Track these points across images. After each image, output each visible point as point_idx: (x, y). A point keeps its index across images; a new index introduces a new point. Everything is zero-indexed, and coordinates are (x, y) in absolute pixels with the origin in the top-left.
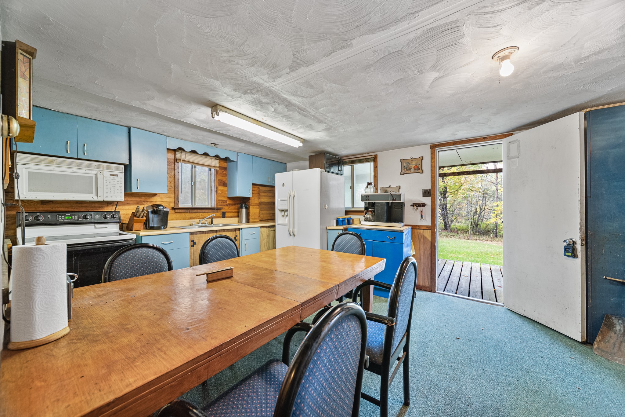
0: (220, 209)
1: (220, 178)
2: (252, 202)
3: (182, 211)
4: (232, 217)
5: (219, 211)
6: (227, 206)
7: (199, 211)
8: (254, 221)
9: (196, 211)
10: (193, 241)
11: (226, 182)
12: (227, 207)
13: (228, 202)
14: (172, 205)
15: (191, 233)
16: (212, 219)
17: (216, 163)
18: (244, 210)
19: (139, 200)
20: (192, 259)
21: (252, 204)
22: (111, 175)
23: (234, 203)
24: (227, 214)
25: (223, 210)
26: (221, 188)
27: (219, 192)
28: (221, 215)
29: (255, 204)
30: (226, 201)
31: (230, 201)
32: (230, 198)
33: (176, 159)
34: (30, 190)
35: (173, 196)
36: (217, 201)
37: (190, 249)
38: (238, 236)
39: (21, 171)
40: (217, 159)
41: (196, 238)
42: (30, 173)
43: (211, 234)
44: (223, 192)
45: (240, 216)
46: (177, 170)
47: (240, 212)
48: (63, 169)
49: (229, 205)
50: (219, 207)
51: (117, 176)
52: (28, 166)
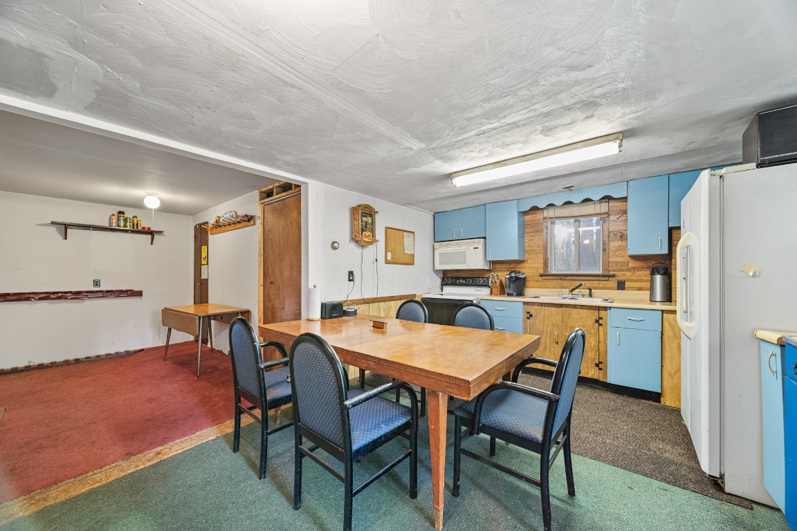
0: (613, 276)
1: (613, 228)
3: (551, 278)
4: (638, 289)
5: (610, 279)
6: (629, 271)
7: (574, 278)
10: (528, 313)
12: (627, 273)
13: (630, 265)
14: (541, 271)
15: (525, 303)
16: (590, 290)
17: (603, 208)
18: (658, 278)
19: (509, 267)
22: (474, 248)
23: (643, 266)
24: (627, 284)
25: (622, 278)
26: (615, 244)
27: (611, 249)
28: (616, 286)
30: (627, 263)
31: (635, 262)
32: (634, 257)
33: (544, 218)
34: (440, 264)
35: (542, 261)
36: (606, 263)
37: (524, 321)
38: (604, 318)
39: (437, 253)
40: (604, 201)
41: (532, 310)
42: (440, 254)
43: (553, 309)
44: (619, 249)
45: (652, 289)
46: (545, 231)
47: (652, 282)
48: (452, 248)
49: (634, 269)
50: (611, 273)
51: (477, 248)
52: (439, 249)
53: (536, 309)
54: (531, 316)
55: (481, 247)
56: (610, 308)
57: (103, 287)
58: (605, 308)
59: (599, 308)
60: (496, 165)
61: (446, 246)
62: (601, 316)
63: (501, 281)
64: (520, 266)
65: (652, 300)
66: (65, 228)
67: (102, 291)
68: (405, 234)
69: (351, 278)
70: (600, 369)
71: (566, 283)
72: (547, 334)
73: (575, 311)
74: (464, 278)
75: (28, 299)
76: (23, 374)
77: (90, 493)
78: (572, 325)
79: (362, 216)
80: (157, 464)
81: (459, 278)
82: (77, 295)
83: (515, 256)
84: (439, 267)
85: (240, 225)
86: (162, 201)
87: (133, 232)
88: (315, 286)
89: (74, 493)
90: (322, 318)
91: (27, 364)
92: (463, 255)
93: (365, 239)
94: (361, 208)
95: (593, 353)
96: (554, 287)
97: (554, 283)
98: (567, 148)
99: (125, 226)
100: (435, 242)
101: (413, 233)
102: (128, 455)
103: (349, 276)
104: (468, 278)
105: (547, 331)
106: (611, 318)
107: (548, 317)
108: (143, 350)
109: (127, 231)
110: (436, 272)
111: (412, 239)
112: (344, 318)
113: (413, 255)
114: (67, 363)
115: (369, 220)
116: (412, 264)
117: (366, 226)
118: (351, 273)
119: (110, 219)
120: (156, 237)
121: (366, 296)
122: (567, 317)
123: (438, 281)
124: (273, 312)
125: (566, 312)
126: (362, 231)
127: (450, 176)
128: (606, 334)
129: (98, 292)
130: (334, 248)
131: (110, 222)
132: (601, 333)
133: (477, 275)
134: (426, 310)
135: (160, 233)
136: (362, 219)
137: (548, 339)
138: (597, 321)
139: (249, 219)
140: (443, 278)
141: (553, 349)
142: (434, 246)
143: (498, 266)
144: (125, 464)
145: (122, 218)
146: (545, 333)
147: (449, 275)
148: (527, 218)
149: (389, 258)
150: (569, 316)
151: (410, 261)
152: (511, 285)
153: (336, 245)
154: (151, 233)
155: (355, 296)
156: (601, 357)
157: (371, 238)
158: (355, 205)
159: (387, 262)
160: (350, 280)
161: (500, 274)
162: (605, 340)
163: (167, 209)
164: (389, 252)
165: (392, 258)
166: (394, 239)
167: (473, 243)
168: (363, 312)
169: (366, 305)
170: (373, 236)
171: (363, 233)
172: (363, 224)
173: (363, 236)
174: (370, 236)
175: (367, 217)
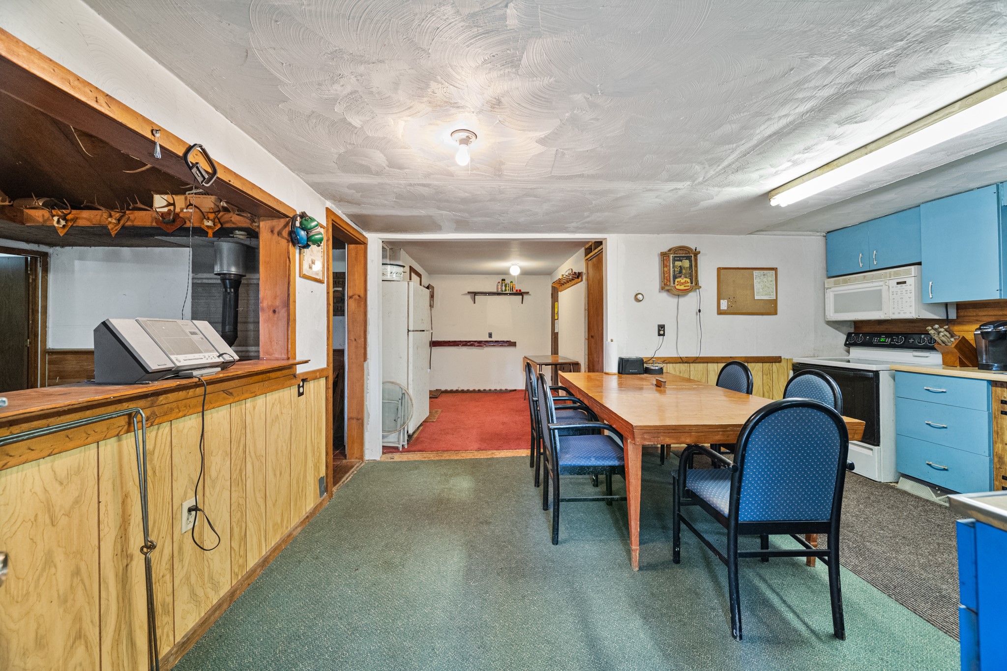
10: (1004, 402)
15: (994, 383)
22: (898, 283)
34: (836, 311)
37: (996, 418)
39: (829, 296)
42: (835, 295)
48: (855, 286)
51: (905, 282)
52: (833, 289)
55: (912, 281)
57: (493, 339)
61: (845, 282)
66: (474, 294)
67: (492, 341)
68: (756, 272)
69: (662, 332)
74: (888, 335)
75: (458, 345)
76: (454, 394)
77: (457, 460)
79: (674, 260)
80: (490, 459)
81: (879, 335)
82: (480, 344)
83: (994, 294)
84: (833, 316)
85: (573, 282)
86: (521, 268)
87: (511, 294)
88: (612, 341)
89: (452, 458)
90: (619, 373)
91: (457, 389)
92: (877, 296)
93: (678, 287)
94: (672, 252)
98: (935, 117)
99: (506, 290)
100: (828, 276)
101: (774, 269)
102: (479, 449)
103: (659, 331)
104: (897, 335)
108: (516, 390)
109: (507, 294)
110: (836, 325)
111: (772, 278)
112: (646, 375)
113: (775, 302)
114: (474, 391)
115: (686, 263)
116: (775, 313)
117: (680, 272)
118: (661, 328)
119: (497, 286)
120: (525, 296)
121: (683, 354)
123: (839, 338)
124: (593, 366)
126: (675, 277)
127: (767, 196)
129: (490, 341)
130: (638, 300)
131: (497, 288)
133: (916, 330)
135: (528, 293)
136: (674, 264)
139: (578, 276)
142: (824, 284)
144: (476, 453)
145: (504, 284)
147: (866, 330)
149: (724, 305)
151: (770, 308)
152: (990, 348)
153: (640, 297)
154: (520, 293)
155: (663, 353)
157: (689, 284)
158: (665, 249)
159: (720, 312)
160: (660, 335)
163: (525, 273)
164: (724, 299)
165: (728, 307)
166: (734, 281)
167: (896, 274)
168: (680, 372)
169: (684, 364)
170: (692, 283)
171: (676, 280)
172: (676, 269)
173: (676, 283)
174: (688, 283)
175: (681, 261)
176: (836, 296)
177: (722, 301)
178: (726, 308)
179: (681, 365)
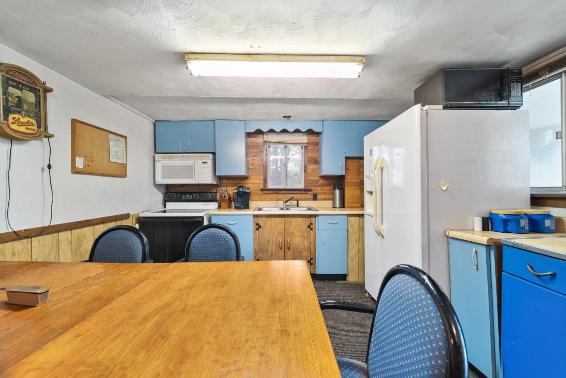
0: (310, 190)
1: (311, 155)
2: (348, 181)
3: (270, 192)
4: (325, 199)
5: (309, 192)
7: (286, 192)
8: (351, 206)
9: (282, 192)
10: (257, 224)
11: (318, 159)
12: (319, 188)
13: (320, 182)
14: (262, 186)
15: (255, 216)
16: (298, 202)
17: (305, 139)
18: (337, 191)
19: (235, 182)
20: (257, 243)
21: (349, 184)
22: (203, 163)
23: (328, 183)
24: (319, 196)
25: (315, 192)
26: (311, 167)
27: (309, 170)
28: (312, 198)
29: (353, 184)
30: (317, 181)
31: (323, 180)
32: (324, 177)
33: (264, 142)
34: (162, 177)
35: (262, 178)
36: (306, 181)
37: (254, 232)
38: (314, 224)
39: (159, 166)
40: (305, 134)
41: (261, 221)
43: (278, 219)
44: (314, 170)
45: (333, 199)
46: (265, 152)
47: (334, 194)
48: (177, 161)
49: (322, 185)
50: (309, 188)
51: (206, 163)
52: (161, 162)
53: (264, 221)
54: (260, 227)
55: (210, 162)
56: (318, 215)
58: (315, 216)
59: (310, 216)
60: (247, 57)
61: (171, 158)
62: (312, 222)
63: (229, 196)
64: (245, 181)
65: (334, 207)
68: (111, 136)
70: (311, 264)
71: (280, 196)
72: (273, 242)
73: (294, 219)
74: (191, 193)
78: (292, 232)
79: (8, 83)
81: (185, 193)
83: (242, 172)
84: (160, 180)
92: (190, 169)
93: (15, 127)
95: (307, 252)
96: (272, 200)
97: (272, 196)
100: (156, 153)
101: (125, 137)
104: (195, 193)
105: (273, 239)
106: (319, 223)
107: (274, 227)
110: (158, 186)
111: (123, 145)
113: (124, 166)
116: (124, 175)
117: (19, 106)
122: (288, 225)
123: (159, 196)
125: (287, 221)
126: (9, 111)
127: (183, 57)
128: (315, 236)
132: (312, 236)
133: (205, 190)
134: (145, 238)
137: (273, 246)
138: (309, 226)
140: (167, 193)
141: (277, 254)
142: (154, 157)
143: (225, 181)
146: (271, 241)
147: (173, 190)
148: (251, 140)
149: (80, 163)
150: (290, 223)
151: (121, 172)
152: (239, 199)
156: (312, 256)
159: (75, 171)
161: (228, 189)
162: (315, 240)
164: (80, 156)
165: (85, 166)
166: (90, 139)
167: (202, 157)
168: (14, 255)
169: (21, 241)
170: (39, 127)
171: (11, 116)
172: (10, 99)
173: (11, 120)
174: (33, 125)
175: (21, 90)
176: (163, 167)
177: (78, 159)
178: (82, 167)
179: (16, 243)
